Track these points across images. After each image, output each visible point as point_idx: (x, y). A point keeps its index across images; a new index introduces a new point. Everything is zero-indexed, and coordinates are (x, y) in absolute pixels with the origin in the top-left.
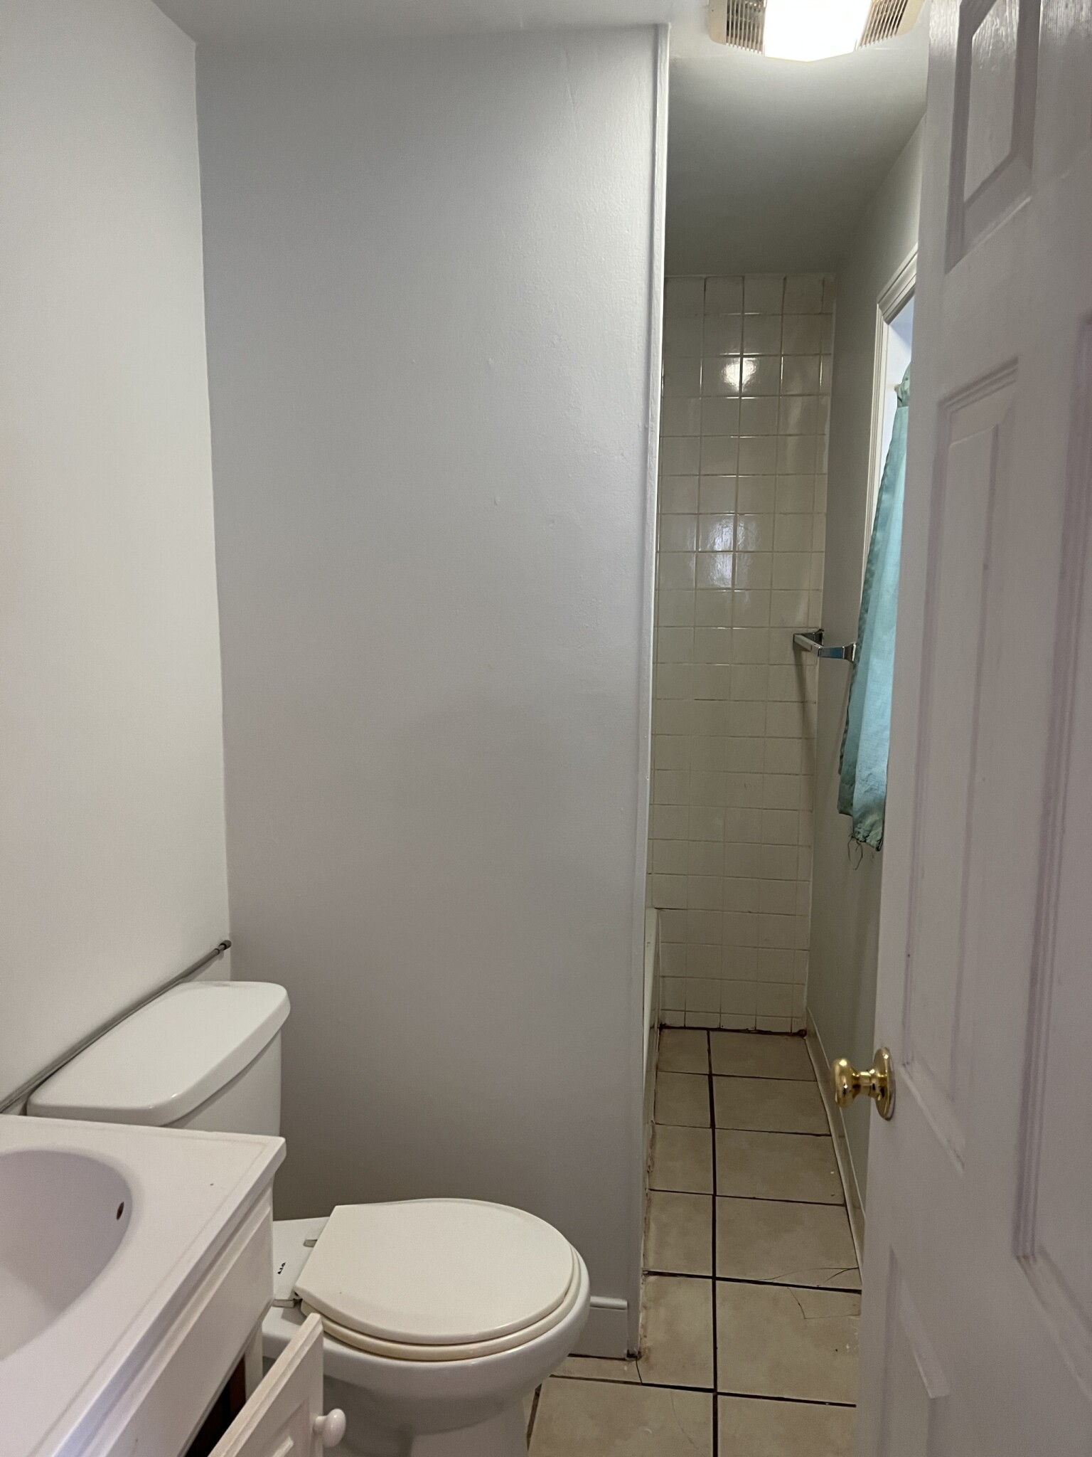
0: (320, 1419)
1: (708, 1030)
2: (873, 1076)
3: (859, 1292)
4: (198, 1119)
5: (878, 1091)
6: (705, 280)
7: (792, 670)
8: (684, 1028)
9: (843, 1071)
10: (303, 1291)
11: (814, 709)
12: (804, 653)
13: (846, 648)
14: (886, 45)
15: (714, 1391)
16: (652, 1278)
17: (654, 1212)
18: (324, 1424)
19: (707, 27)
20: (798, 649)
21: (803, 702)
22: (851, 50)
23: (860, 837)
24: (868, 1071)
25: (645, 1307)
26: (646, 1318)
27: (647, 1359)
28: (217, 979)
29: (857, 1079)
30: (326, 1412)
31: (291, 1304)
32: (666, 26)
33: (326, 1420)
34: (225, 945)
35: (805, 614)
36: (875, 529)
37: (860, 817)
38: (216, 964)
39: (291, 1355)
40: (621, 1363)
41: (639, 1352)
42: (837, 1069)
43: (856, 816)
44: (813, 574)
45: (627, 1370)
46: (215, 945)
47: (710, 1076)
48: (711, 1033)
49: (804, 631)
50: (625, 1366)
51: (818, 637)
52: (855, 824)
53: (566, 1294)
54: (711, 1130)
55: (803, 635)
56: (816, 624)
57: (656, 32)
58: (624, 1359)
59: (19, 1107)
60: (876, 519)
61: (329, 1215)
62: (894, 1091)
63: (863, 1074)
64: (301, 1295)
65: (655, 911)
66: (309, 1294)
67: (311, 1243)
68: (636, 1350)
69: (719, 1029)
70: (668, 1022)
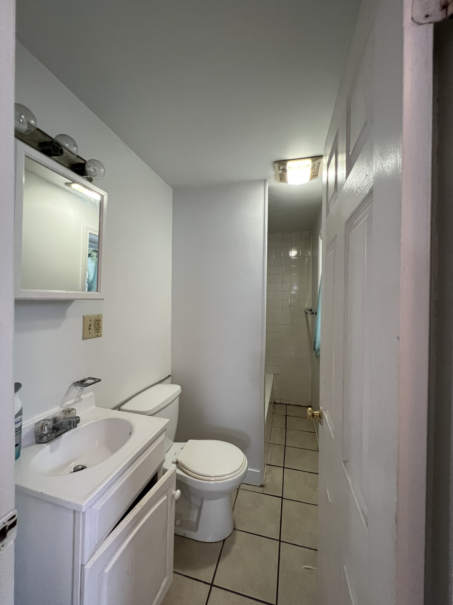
0: (174, 492)
1: (286, 404)
2: (318, 413)
3: (318, 474)
4: (157, 414)
5: (319, 417)
6: (283, 233)
7: (305, 318)
8: (281, 404)
9: (310, 411)
10: (179, 460)
11: (310, 327)
12: (307, 314)
13: (316, 312)
14: (314, 181)
15: (282, 497)
16: (268, 466)
17: (270, 449)
18: (175, 494)
19: (276, 179)
20: (306, 313)
21: (308, 325)
22: (308, 182)
23: (317, 356)
24: (316, 411)
25: (266, 473)
26: (266, 477)
27: (265, 487)
28: (167, 383)
29: (313, 413)
30: (176, 490)
31: (176, 463)
32: (267, 180)
33: (175, 492)
34: (169, 376)
35: (307, 305)
36: (320, 284)
37: (317, 351)
38: (167, 380)
39: (168, 474)
40: (258, 487)
41: (264, 485)
42: (308, 410)
43: (316, 351)
44: (309, 296)
45: (260, 490)
46: (167, 376)
47: (286, 416)
48: (287, 405)
49: (307, 309)
50: (260, 489)
51: (311, 310)
52: (316, 353)
53: (241, 466)
54: (285, 429)
55: (307, 310)
56: (310, 307)
57: (265, 181)
58: (259, 487)
59: (118, 409)
60: (321, 282)
61: (187, 442)
62: (322, 417)
63: (315, 412)
64: (178, 461)
65: (273, 375)
66: (180, 461)
67: (182, 448)
68: (263, 484)
69: (289, 404)
70: (277, 402)
